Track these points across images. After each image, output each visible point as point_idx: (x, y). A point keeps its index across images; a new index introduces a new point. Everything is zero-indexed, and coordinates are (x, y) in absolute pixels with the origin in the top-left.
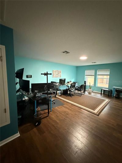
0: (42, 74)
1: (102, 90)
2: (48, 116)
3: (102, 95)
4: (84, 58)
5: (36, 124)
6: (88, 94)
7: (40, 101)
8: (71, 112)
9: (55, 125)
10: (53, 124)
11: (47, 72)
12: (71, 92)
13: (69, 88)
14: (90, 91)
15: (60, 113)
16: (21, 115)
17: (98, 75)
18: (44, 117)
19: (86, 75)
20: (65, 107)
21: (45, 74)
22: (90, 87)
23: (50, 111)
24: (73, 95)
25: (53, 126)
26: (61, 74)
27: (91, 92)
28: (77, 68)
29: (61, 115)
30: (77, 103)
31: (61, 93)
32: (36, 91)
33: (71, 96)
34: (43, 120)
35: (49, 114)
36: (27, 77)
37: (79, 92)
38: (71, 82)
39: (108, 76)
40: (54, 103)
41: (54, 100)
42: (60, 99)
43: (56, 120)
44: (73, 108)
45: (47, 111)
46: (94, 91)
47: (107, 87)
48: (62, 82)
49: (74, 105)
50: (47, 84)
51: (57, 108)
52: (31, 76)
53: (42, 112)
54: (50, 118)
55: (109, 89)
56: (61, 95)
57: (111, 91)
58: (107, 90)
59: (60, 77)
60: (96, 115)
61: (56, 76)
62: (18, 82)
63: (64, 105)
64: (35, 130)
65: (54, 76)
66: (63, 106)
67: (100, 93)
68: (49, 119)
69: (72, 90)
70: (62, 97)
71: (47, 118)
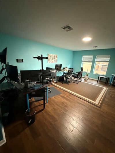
0: (34, 58)
1: (99, 77)
2: (44, 109)
3: (99, 82)
4: (87, 39)
5: (29, 122)
6: (84, 80)
7: (34, 93)
8: (70, 103)
9: (53, 123)
10: (50, 120)
11: (42, 55)
12: (69, 79)
13: (66, 74)
14: (86, 78)
15: (57, 105)
16: (8, 112)
17: (96, 61)
18: (39, 110)
19: (83, 61)
20: (62, 97)
21: (39, 58)
22: (87, 74)
23: (46, 102)
24: (69, 82)
25: (51, 124)
26: (57, 59)
27: (88, 79)
28: (74, 53)
29: (59, 107)
30: (74, 92)
31: (57, 80)
32: (27, 80)
33: (67, 83)
34: (37, 115)
35: (44, 107)
36: (18, 61)
37: (76, 79)
38: (67, 68)
39: (107, 63)
40: (50, 92)
41: (49, 88)
42: (56, 87)
43: (53, 114)
44: (72, 98)
45: (42, 102)
46: (90, 78)
47: (105, 74)
48: (58, 68)
49: (72, 94)
50: (42, 71)
51: (53, 97)
52: (23, 60)
53: (37, 104)
54: (46, 112)
55: (106, 77)
56: (57, 82)
57: (109, 78)
58: (104, 77)
59: (56, 62)
60: (98, 107)
61: (52, 61)
62: (5, 68)
63: (61, 94)
64: (27, 131)
65: (49, 61)
66: (60, 96)
67: (97, 80)
68: (45, 114)
69: (69, 77)
70: (58, 85)
71: (43, 111)
